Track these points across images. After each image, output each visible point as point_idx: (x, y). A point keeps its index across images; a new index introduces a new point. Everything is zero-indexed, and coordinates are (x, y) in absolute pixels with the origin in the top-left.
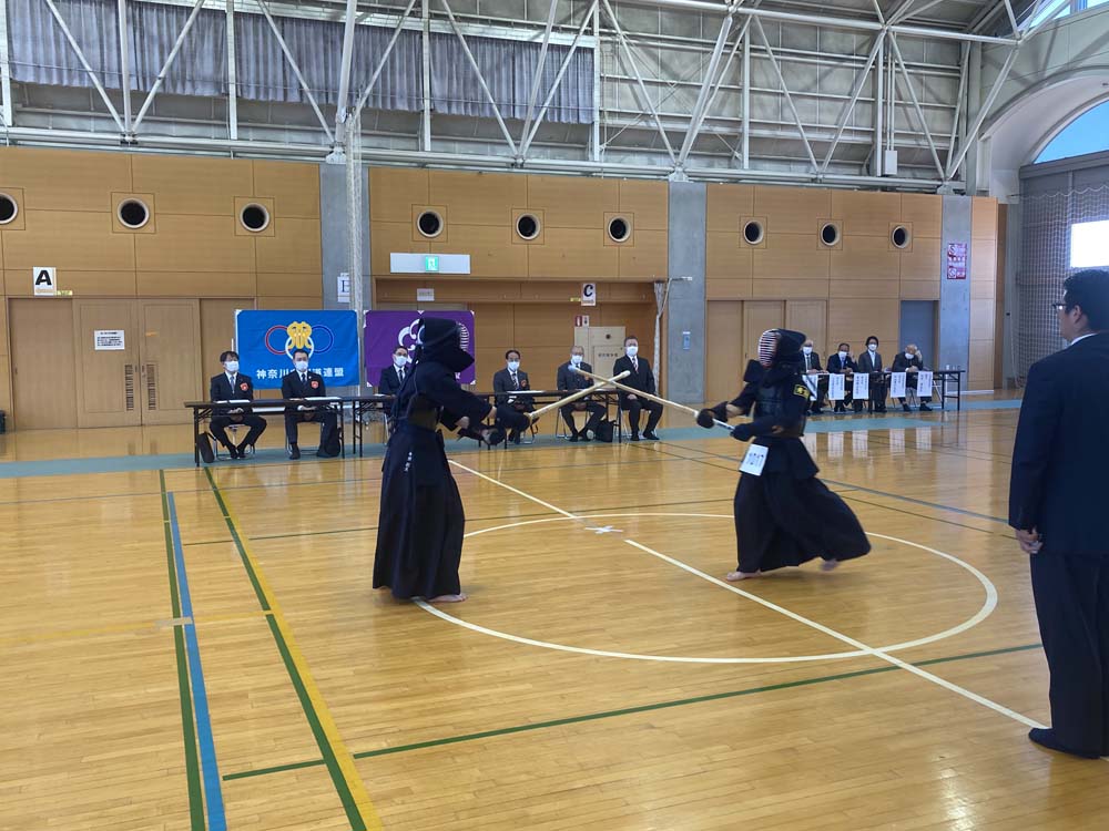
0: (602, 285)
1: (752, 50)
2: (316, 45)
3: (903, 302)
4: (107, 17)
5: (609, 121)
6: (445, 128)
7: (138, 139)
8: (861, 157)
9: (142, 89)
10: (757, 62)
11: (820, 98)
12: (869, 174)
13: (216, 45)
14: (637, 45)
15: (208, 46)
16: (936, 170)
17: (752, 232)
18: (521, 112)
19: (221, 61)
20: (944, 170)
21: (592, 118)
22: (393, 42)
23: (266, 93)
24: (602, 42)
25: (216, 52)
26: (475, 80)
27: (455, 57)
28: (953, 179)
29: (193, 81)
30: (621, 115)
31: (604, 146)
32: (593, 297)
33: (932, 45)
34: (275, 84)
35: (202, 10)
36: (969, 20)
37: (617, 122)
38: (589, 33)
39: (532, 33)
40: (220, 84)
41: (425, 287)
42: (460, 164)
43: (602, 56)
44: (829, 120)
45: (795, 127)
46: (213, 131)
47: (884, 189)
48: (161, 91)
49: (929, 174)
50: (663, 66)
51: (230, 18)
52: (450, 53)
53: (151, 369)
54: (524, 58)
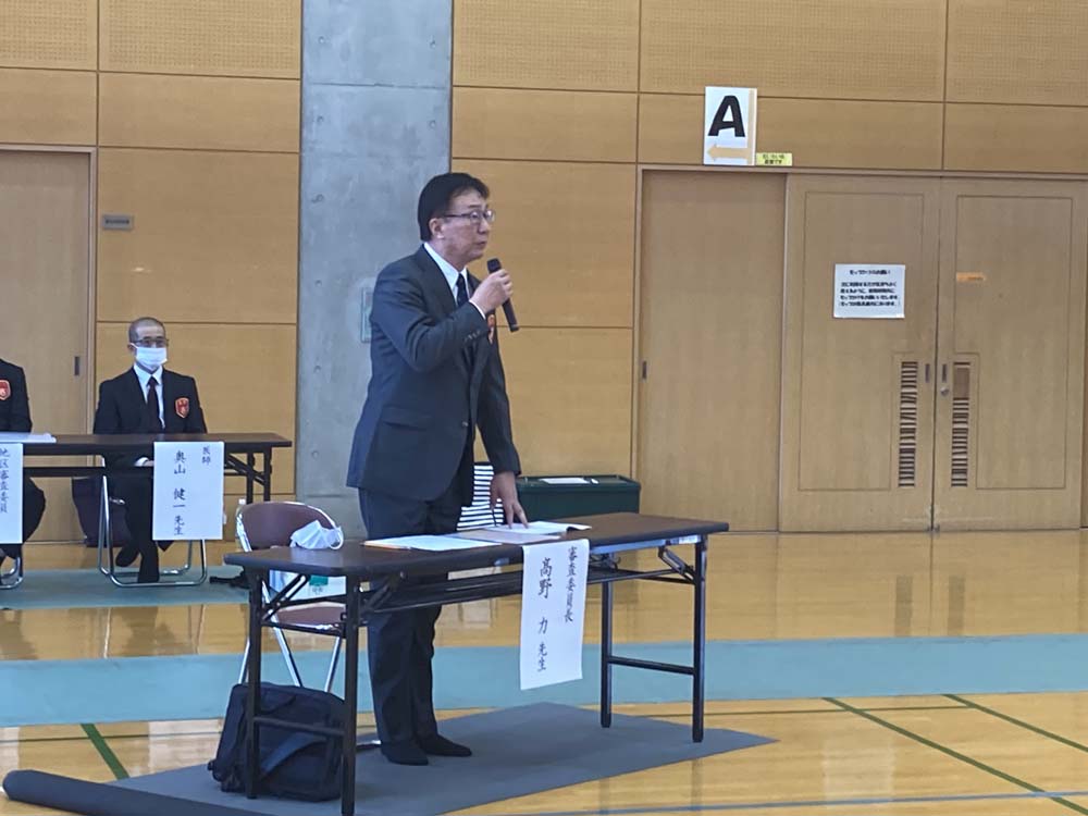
53: (963, 375)
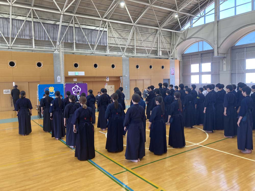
0: (110, 77)
1: (136, 32)
2: (51, 29)
3: (164, 79)
4: (5, 22)
5: (110, 45)
6: (78, 46)
7: (12, 48)
8: (155, 52)
9: (13, 37)
10: (137, 34)
11: (148, 41)
12: (157, 55)
13: (29, 28)
14: (115, 30)
15: (28, 28)
16: (168, 55)
17: (137, 67)
18: (93, 43)
19: (30, 31)
20: (170, 54)
21: (107, 44)
22: (67, 29)
23: (41, 38)
24: (108, 30)
25: (29, 30)
26: (84, 37)
27: (80, 32)
28: (171, 56)
29: (24, 36)
30: (112, 44)
31: (109, 50)
32: (108, 80)
33: (167, 32)
34: (43, 37)
35: (26, 21)
36: (173, 27)
37: (112, 45)
38: (106, 28)
39: (95, 27)
40: (31, 36)
41: (75, 78)
42: (81, 53)
43: (108, 32)
44: (150, 45)
45: (144, 47)
46: (28, 46)
47: (159, 58)
48: (17, 37)
49: (167, 56)
50: (120, 35)
51: (32, 23)
52: (79, 31)
54: (94, 33)
